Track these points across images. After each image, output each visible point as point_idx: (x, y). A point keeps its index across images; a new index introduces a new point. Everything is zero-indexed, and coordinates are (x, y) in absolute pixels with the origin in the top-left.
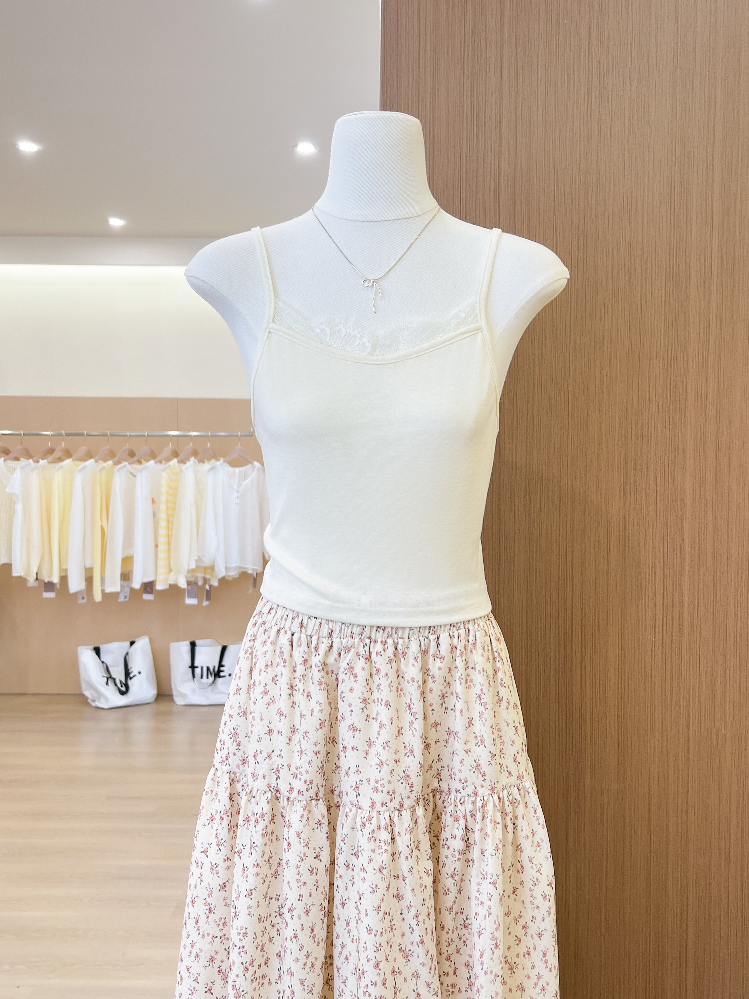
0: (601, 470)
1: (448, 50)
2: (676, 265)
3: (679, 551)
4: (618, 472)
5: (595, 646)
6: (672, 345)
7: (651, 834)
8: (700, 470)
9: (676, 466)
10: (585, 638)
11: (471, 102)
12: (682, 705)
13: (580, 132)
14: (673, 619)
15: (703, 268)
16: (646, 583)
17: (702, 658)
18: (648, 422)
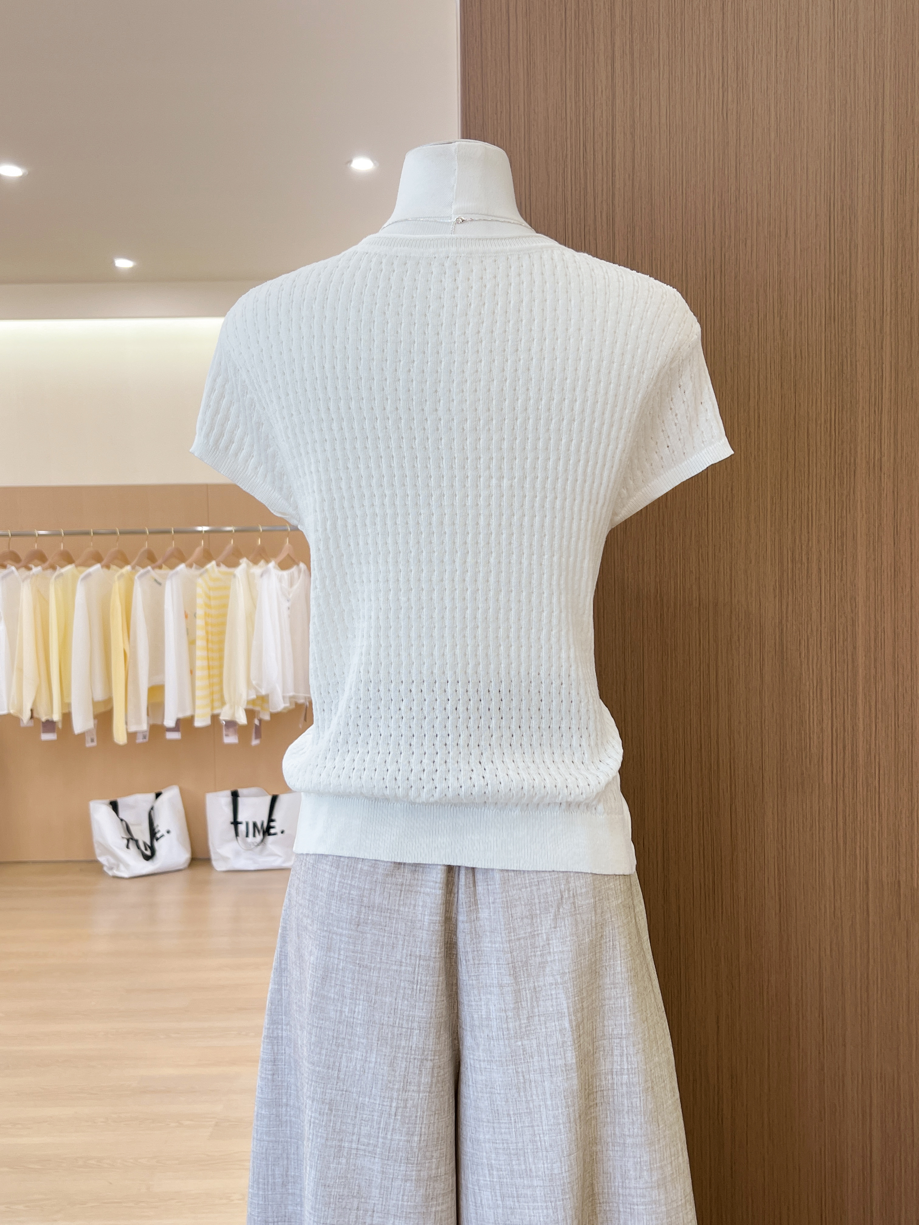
0: (751, 562)
1: (545, 38)
2: (838, 302)
3: (850, 662)
4: (771, 564)
5: (748, 783)
6: (835, 403)
7: (823, 1018)
8: (874, 560)
9: (845, 556)
10: (734, 775)
11: (576, 103)
12: (858, 855)
13: (714, 139)
14: (844, 748)
15: (873, 306)
16: (809, 703)
17: (882, 796)
18: (808, 501)
